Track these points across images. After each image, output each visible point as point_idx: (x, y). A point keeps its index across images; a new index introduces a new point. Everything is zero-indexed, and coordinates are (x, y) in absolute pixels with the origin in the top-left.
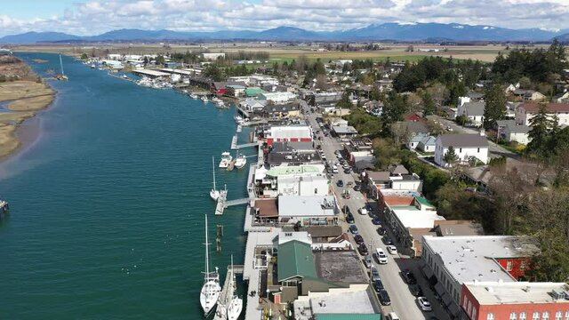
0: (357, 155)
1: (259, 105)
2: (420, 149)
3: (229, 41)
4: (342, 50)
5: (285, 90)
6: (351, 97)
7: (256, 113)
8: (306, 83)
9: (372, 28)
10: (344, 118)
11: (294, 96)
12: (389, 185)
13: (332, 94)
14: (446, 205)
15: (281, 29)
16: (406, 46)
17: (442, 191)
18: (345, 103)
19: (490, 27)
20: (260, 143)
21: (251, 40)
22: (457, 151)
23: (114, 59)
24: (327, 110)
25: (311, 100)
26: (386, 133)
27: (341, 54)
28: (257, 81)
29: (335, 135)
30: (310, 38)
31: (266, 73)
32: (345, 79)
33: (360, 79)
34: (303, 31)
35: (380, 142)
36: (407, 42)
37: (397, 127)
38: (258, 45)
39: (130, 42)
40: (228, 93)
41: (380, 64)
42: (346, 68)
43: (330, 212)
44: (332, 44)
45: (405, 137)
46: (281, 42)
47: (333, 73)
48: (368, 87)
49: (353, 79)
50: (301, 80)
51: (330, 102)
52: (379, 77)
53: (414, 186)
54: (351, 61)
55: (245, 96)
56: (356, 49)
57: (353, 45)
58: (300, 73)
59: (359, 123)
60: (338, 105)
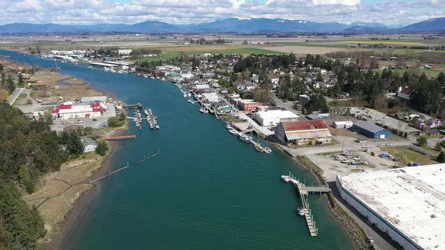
0: (223, 92)
1: (181, 79)
4: (201, 43)
5: (186, 73)
6: (217, 75)
7: (182, 82)
8: (193, 69)
9: (218, 22)
10: (217, 82)
11: (192, 75)
12: (232, 96)
13: (208, 74)
14: (244, 97)
15: (148, 23)
16: (243, 39)
17: (243, 95)
18: (215, 77)
19: (303, 21)
20: (192, 91)
25: (201, 77)
26: (232, 85)
27: (202, 48)
29: (215, 88)
30: (172, 31)
32: (211, 66)
35: (230, 88)
37: (234, 83)
40: (162, 75)
41: (227, 56)
42: (209, 59)
43: (220, 100)
44: (192, 37)
45: (236, 86)
48: (223, 71)
49: (215, 66)
51: (209, 78)
54: (210, 54)
55: (171, 76)
56: (210, 43)
57: (208, 38)
58: (187, 63)
59: (222, 84)
60: (213, 78)
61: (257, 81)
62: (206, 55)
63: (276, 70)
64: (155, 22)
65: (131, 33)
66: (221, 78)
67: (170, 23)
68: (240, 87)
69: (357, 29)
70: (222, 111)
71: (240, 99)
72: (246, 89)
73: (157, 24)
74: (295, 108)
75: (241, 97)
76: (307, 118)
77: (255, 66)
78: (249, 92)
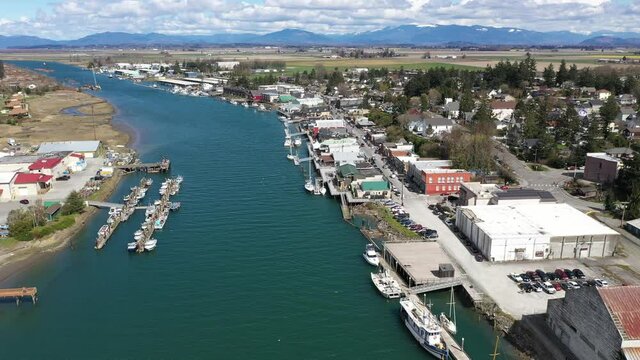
0: (376, 136)
1: (296, 108)
2: (415, 130)
3: (229, 46)
4: (357, 57)
5: (312, 96)
6: (369, 101)
7: (296, 113)
8: (329, 90)
9: (387, 30)
10: (366, 115)
11: (322, 101)
12: (396, 147)
13: (353, 99)
14: (424, 152)
15: (287, 32)
16: (423, 52)
17: (423, 147)
18: (365, 105)
19: (516, 29)
20: (307, 132)
21: (255, 45)
22: (434, 128)
23: (125, 68)
24: (351, 111)
25: (338, 104)
26: (395, 123)
27: (355, 62)
28: (285, 89)
29: (359, 127)
30: (319, 43)
31: (288, 81)
32: (363, 87)
33: (376, 87)
34: (311, 34)
35: (391, 128)
36: (425, 47)
37: (401, 118)
38: (264, 51)
39: (118, 47)
40: (264, 99)
41: (394, 73)
42: (362, 76)
43: (363, 159)
44: (345, 50)
45: (407, 123)
46: (288, 47)
47: (351, 82)
48: (383, 94)
49: (369, 87)
50: (324, 88)
51: (352, 106)
52: (393, 85)
53: (410, 147)
54: (366, 70)
55: (280, 101)
56: (371, 56)
57: (368, 51)
58: (321, 82)
59: (376, 118)
60: (360, 107)
61: (457, 113)
62: (359, 70)
63: (493, 92)
64: (297, 31)
65: (259, 45)
66: (376, 107)
67: (318, 33)
68: (417, 126)
69: (602, 41)
70: (361, 194)
71: (413, 159)
72: (430, 131)
73: (300, 34)
74: (576, 191)
75: (417, 150)
76: (627, 228)
77: (448, 85)
78: (437, 141)
